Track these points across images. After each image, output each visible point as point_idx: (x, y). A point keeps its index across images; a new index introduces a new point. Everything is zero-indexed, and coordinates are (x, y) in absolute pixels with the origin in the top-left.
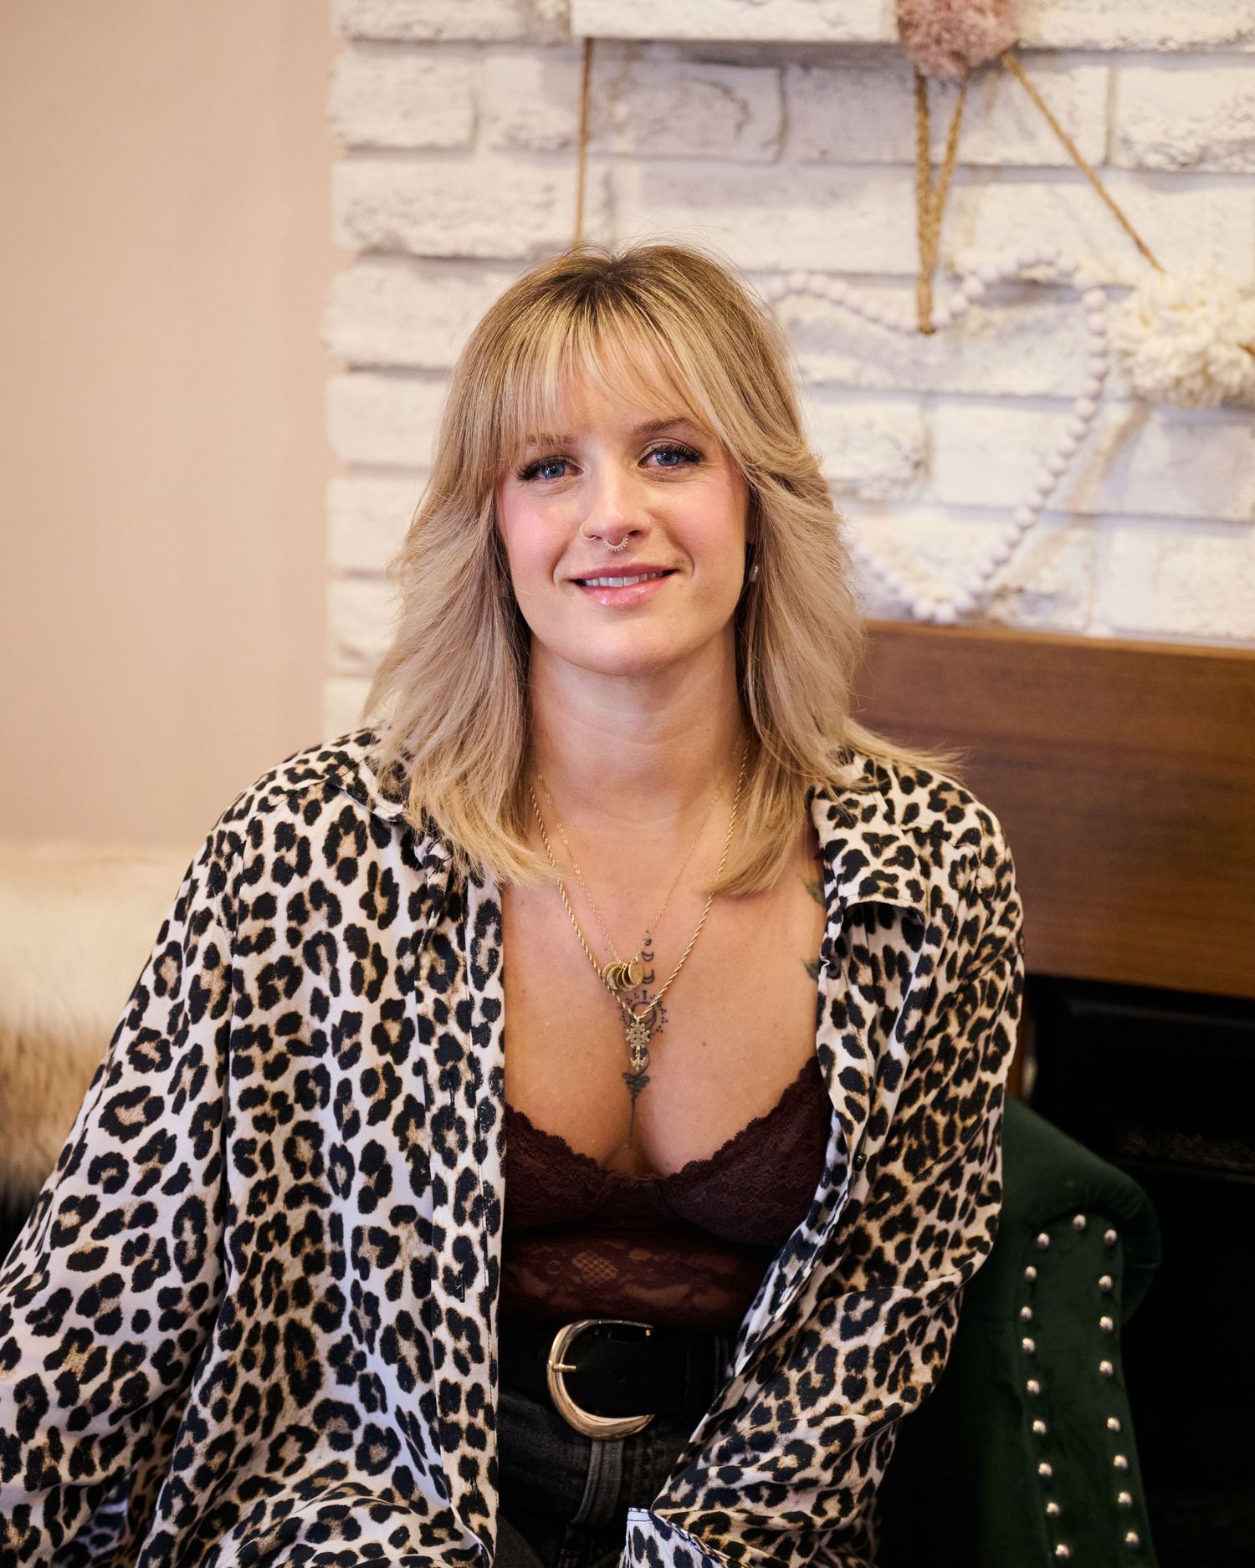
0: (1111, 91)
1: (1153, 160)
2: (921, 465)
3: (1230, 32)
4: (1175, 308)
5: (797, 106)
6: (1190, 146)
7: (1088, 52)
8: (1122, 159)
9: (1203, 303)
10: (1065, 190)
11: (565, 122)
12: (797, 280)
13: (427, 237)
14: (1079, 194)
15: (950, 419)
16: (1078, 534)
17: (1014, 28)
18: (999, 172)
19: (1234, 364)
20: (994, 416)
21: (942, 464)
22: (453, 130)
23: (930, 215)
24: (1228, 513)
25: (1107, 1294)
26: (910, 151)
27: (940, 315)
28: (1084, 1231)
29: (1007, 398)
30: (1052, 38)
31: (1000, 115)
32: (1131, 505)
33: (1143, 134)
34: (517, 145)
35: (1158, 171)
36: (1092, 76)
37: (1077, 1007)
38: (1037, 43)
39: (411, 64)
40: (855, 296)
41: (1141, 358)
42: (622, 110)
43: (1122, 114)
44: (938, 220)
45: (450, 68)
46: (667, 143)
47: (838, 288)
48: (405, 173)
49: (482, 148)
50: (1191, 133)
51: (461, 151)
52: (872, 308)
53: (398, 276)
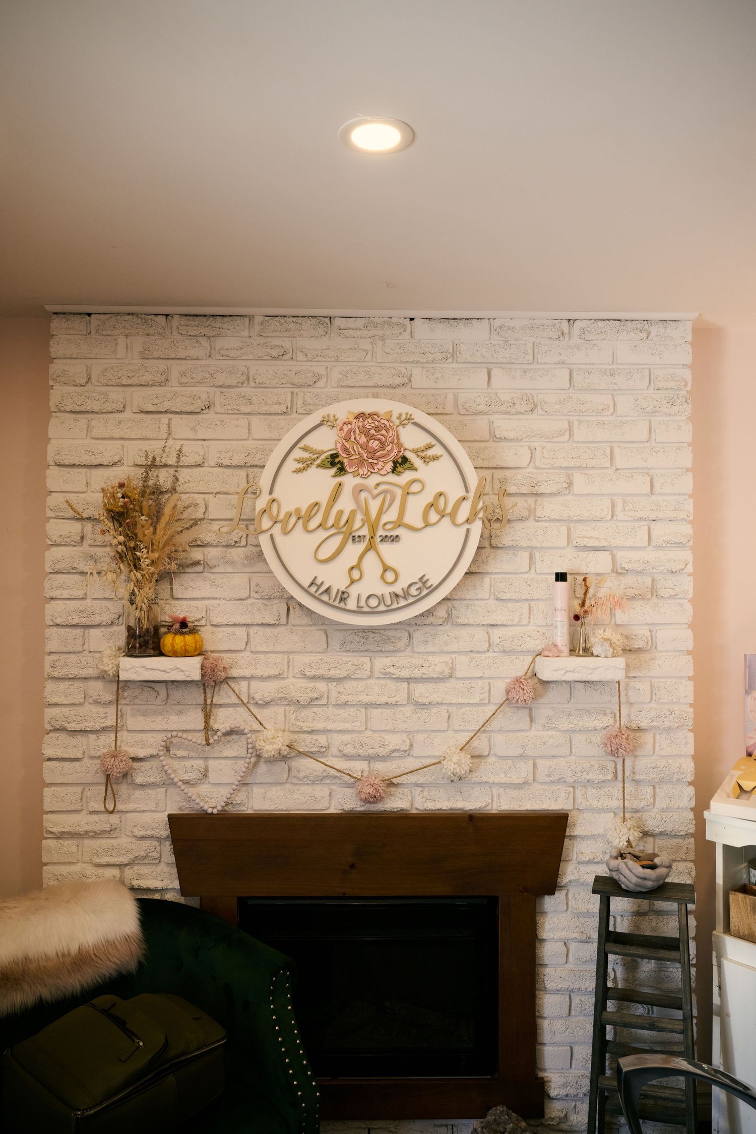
0: (249, 686)
1: (260, 702)
2: (205, 775)
3: (277, 673)
4: (272, 739)
5: (171, 692)
6: (269, 699)
7: (244, 678)
8: (252, 702)
9: (278, 737)
10: (238, 709)
11: (112, 697)
12: (174, 734)
13: (72, 726)
14: (242, 710)
15: (212, 764)
16: (244, 788)
17: (226, 674)
18: (221, 705)
19: (286, 750)
20: (223, 762)
21: (210, 774)
22: (79, 699)
23: (207, 717)
24: (281, 781)
25: (288, 988)
26: (201, 701)
27: (211, 741)
28: (283, 974)
29: (226, 758)
30: (235, 675)
31: (222, 693)
32: (257, 781)
33: (258, 697)
34: (97, 702)
35: (262, 704)
36: (244, 684)
37: (250, 902)
38: (231, 676)
39: (67, 683)
40: (185, 735)
41: (265, 750)
42: (126, 694)
43: (252, 692)
44: (210, 718)
45: (77, 684)
46: (137, 701)
47: (180, 734)
48: (65, 710)
49: (86, 704)
50: (269, 696)
51: (81, 704)
52: (190, 738)
53: (63, 735)
